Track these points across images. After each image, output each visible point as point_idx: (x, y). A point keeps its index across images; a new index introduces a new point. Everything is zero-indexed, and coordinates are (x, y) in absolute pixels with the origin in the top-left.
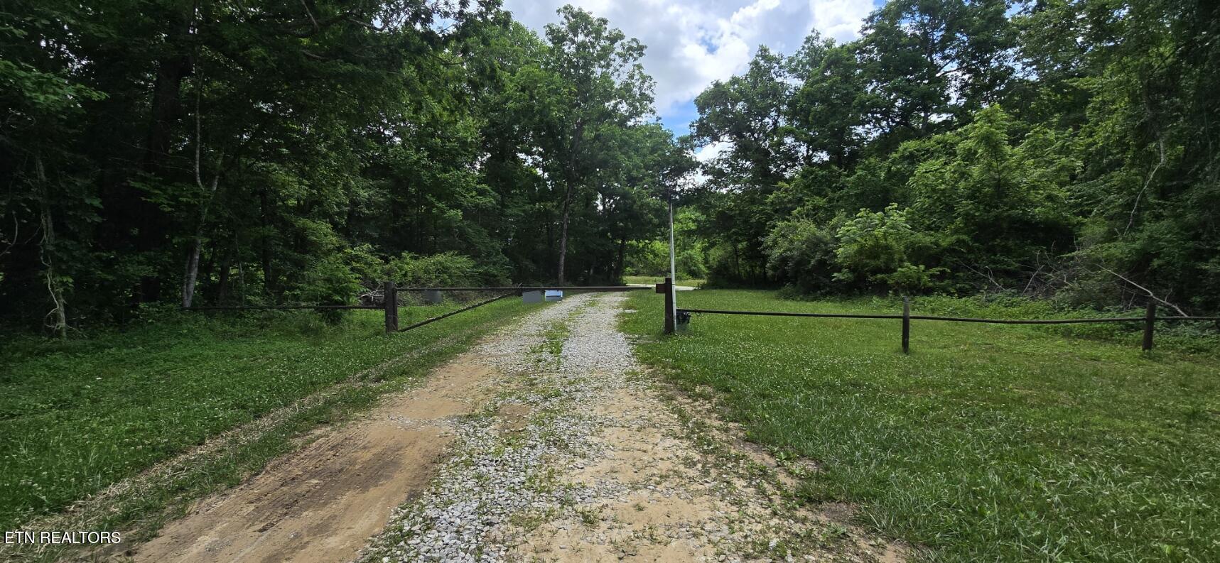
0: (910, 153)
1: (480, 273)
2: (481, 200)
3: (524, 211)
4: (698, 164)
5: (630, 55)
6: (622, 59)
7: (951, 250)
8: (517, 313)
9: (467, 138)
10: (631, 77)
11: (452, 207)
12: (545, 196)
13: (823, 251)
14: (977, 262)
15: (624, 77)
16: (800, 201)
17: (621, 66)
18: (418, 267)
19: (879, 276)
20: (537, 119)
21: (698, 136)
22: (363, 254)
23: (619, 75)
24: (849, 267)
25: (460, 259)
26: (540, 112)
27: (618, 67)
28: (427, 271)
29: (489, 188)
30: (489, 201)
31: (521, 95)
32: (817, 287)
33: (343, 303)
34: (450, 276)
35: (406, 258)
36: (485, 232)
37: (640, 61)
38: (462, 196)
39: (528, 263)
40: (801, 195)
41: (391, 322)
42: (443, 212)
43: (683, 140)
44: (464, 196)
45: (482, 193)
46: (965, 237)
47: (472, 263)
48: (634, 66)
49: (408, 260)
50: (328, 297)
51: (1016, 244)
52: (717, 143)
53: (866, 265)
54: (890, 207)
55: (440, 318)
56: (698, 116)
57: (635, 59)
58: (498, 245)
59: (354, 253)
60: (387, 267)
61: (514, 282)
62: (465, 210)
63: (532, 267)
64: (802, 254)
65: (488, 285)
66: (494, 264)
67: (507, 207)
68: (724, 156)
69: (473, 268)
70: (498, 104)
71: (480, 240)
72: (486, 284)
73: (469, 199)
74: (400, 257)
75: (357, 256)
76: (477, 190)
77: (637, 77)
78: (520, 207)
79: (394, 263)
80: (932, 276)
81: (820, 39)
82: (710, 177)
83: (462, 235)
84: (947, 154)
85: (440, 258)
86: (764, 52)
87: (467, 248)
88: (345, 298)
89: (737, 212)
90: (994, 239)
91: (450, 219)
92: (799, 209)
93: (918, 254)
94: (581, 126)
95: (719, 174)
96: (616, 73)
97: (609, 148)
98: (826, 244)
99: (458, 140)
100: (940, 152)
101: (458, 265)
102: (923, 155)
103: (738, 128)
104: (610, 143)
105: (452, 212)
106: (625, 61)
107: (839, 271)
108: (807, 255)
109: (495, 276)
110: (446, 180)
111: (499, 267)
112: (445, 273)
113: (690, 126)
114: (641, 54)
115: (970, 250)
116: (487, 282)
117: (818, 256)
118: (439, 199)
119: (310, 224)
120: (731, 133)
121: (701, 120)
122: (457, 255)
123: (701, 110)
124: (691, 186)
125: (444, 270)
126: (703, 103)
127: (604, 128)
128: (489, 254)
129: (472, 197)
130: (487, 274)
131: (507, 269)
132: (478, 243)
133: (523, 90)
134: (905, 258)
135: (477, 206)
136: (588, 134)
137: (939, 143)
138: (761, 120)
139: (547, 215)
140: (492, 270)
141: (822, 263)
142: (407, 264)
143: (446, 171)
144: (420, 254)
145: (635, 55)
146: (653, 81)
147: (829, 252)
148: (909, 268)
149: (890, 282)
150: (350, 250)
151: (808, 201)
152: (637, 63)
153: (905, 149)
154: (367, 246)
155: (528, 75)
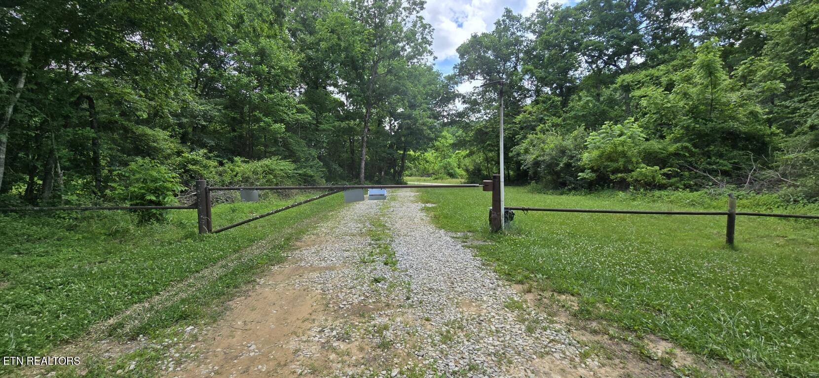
0: (628, 83)
1: (300, 174)
2: (300, 116)
3: (333, 127)
4: (459, 95)
5: (414, 8)
6: (408, 12)
7: (676, 155)
8: (332, 208)
9: (288, 67)
10: (414, 26)
11: (276, 122)
12: (349, 116)
13: (569, 156)
14: (697, 164)
15: (409, 25)
16: (541, 120)
17: (407, 17)
18: (248, 169)
19: (620, 175)
20: (343, 55)
21: (459, 75)
22: (199, 158)
23: (405, 24)
24: (592, 169)
25: (283, 163)
26: (346, 49)
27: (405, 18)
28: (255, 172)
29: (306, 108)
30: (307, 117)
31: (331, 36)
32: (564, 184)
33: (158, 203)
34: (275, 176)
35: (237, 162)
36: (303, 142)
37: (421, 14)
38: (285, 113)
39: (336, 166)
40: (542, 116)
41: (205, 223)
42: (269, 126)
43: (450, 78)
44: (287, 113)
45: (300, 111)
46: (687, 144)
47: (293, 166)
48: (417, 17)
49: (239, 163)
50: (142, 197)
51: (726, 150)
52: (473, 80)
53: (608, 166)
54: (627, 121)
55: (256, 218)
56: (459, 61)
57: (418, 12)
58: (314, 152)
59: (190, 157)
60: (221, 169)
61: (327, 181)
62: (287, 125)
63: (339, 170)
64: (552, 158)
65: (307, 182)
66: (311, 168)
67: (321, 123)
68: (477, 91)
69: (294, 170)
70: (312, 43)
71: (300, 149)
72: (305, 183)
73: (292, 115)
74: (233, 161)
75: (194, 160)
76: (297, 109)
77: (419, 25)
78: (331, 123)
79: (228, 166)
80: (664, 174)
81: (549, 4)
82: (467, 105)
83: (286, 145)
84: (654, 84)
85: (266, 162)
86: (508, 14)
87: (290, 155)
88: (161, 198)
89: (491, 129)
90: (708, 146)
91: (276, 132)
92: (542, 125)
93: (650, 158)
94: (376, 63)
95: (475, 103)
96: (404, 23)
97: (399, 78)
98: (570, 150)
99: (281, 68)
100: (648, 83)
101: (282, 168)
102: (636, 85)
103: (488, 70)
104: (401, 74)
105: (277, 125)
106: (410, 13)
107: (583, 171)
108: (556, 160)
109: (312, 176)
110: (272, 99)
111: (315, 170)
112: (271, 174)
113: (454, 68)
114: (422, 8)
115: (692, 155)
116: (306, 181)
117: (565, 160)
118: (266, 115)
119: (149, 131)
120: (482, 73)
121: (462, 63)
122: (280, 160)
123: (462, 56)
124: (454, 112)
125: (271, 171)
126: (463, 51)
127: (395, 63)
128: (307, 160)
129: (293, 114)
130: (305, 175)
131: (321, 171)
132: (299, 151)
133: (333, 32)
134: (641, 161)
135: (297, 120)
136: (381, 70)
137: (647, 76)
138: (504, 65)
139: (350, 131)
140: (310, 172)
141: (568, 165)
142: (239, 166)
143: (271, 92)
144: (250, 158)
145: (417, 9)
146: (432, 28)
147: (573, 157)
148: (645, 170)
149: (630, 179)
150: (187, 155)
151: (548, 120)
152: (419, 15)
153: (624, 80)
154: (203, 151)
155: (337, 19)
